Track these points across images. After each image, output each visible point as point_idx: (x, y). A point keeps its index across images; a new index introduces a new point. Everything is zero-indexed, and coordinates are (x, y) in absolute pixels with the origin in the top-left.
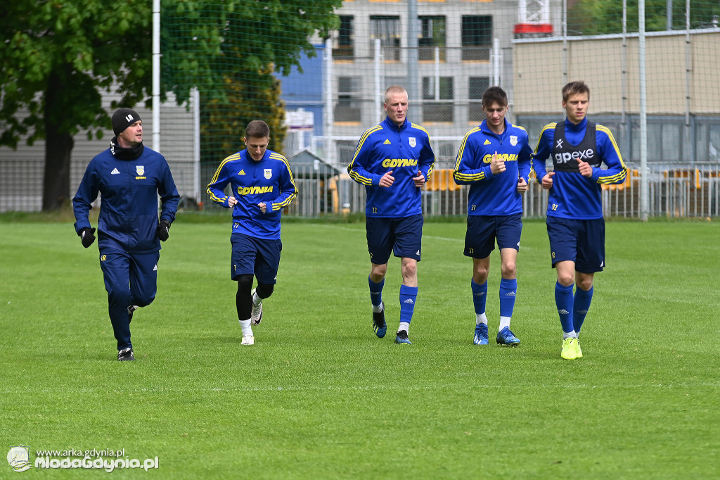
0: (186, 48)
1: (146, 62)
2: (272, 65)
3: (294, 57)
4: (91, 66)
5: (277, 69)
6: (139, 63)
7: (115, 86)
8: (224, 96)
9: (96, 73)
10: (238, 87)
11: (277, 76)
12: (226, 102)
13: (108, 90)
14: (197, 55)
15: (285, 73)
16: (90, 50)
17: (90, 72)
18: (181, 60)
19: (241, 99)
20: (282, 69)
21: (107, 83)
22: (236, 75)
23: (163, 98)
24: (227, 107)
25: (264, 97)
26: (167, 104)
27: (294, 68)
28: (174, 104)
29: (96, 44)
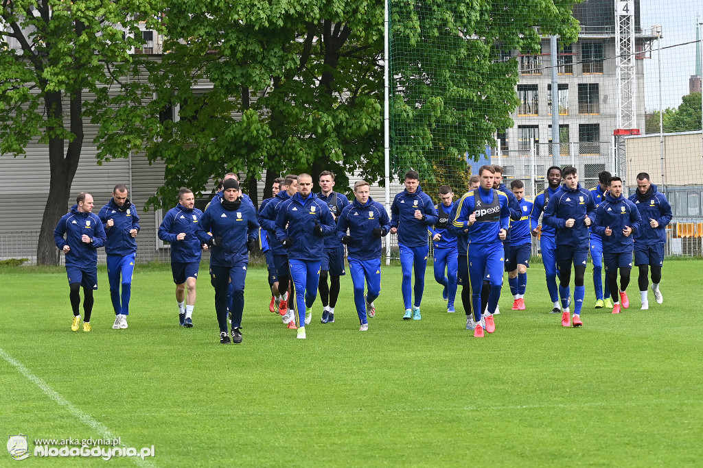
0: (407, 144)
1: (380, 154)
2: (466, 155)
3: (481, 148)
4: (342, 157)
5: (470, 157)
6: (375, 155)
7: (357, 171)
8: (433, 177)
9: (344, 164)
10: (441, 171)
11: (470, 162)
12: (434, 181)
13: (353, 175)
14: (415, 148)
15: (476, 160)
16: (341, 147)
17: (341, 162)
18: (404, 152)
19: (444, 179)
20: (473, 156)
21: (351, 170)
22: (441, 162)
23: (391, 178)
24: (435, 185)
25: (460, 178)
26: (393, 184)
27: (482, 156)
28: (398, 184)
29: (344, 142)
